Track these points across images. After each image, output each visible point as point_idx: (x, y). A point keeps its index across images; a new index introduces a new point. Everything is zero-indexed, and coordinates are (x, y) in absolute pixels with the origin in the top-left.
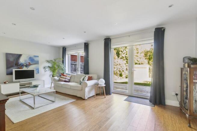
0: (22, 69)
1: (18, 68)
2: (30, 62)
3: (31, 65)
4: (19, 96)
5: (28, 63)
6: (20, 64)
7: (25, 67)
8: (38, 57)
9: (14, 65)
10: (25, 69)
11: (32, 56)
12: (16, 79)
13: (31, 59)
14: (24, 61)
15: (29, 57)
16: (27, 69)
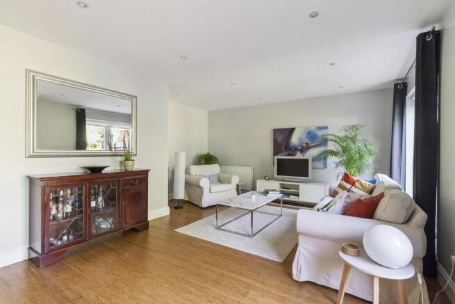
0: (294, 155)
1: (289, 155)
2: (308, 142)
3: (310, 148)
4: (279, 206)
5: (304, 145)
6: (291, 146)
7: (299, 152)
8: (326, 128)
9: (283, 148)
10: (299, 156)
11: (313, 129)
12: (278, 174)
13: (311, 135)
14: (298, 142)
15: (307, 131)
16: (302, 158)
